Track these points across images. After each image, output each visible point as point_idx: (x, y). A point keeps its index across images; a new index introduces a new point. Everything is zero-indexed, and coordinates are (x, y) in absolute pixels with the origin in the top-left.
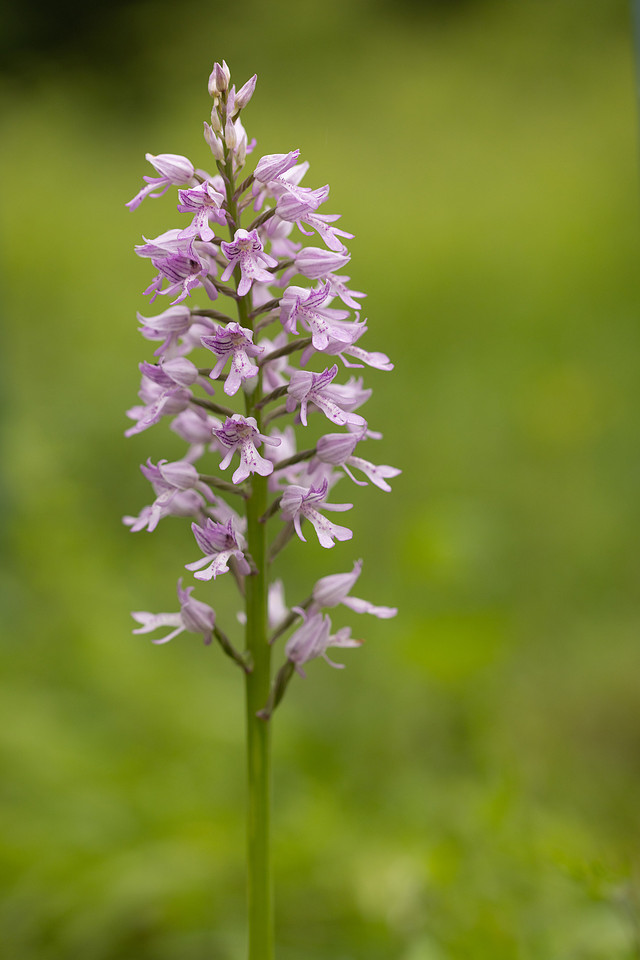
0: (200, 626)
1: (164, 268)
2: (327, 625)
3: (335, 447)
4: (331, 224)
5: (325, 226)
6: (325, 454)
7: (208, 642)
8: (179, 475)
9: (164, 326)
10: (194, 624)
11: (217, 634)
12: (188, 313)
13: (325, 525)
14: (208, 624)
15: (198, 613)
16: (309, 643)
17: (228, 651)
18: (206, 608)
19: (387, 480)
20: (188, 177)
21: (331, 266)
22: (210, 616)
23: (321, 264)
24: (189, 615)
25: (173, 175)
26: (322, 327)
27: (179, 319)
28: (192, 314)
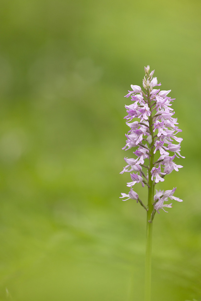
0: (134, 198)
1: (129, 113)
2: (163, 201)
3: (167, 159)
4: (169, 106)
5: (167, 107)
6: (165, 160)
7: (137, 202)
8: (130, 162)
9: (132, 126)
10: (132, 197)
11: (139, 200)
12: (138, 123)
13: (158, 177)
14: (136, 198)
15: (133, 195)
16: (159, 205)
17: (142, 204)
18: (136, 194)
19: (178, 168)
20: (139, 91)
21: (169, 116)
22: (137, 196)
23: (166, 116)
24: (131, 195)
25: (136, 91)
26: (161, 131)
27: (135, 125)
28: (139, 124)
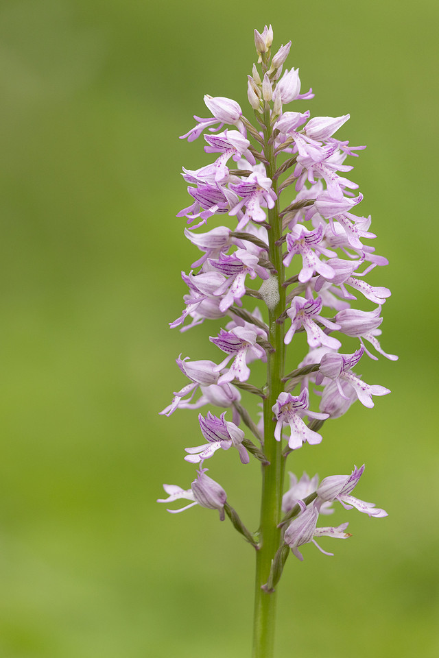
0: (209, 503)
1: (196, 196)
2: (316, 516)
3: (331, 364)
4: (340, 174)
5: (334, 175)
6: (324, 368)
7: (222, 518)
8: (199, 372)
9: (206, 243)
10: (204, 500)
11: (227, 511)
12: (227, 234)
13: (300, 429)
14: (217, 502)
15: (208, 491)
16: (299, 530)
18: (218, 487)
19: (373, 397)
20: (234, 119)
21: (340, 209)
22: (221, 495)
23: (331, 207)
24: (199, 491)
25: (221, 116)
26: (312, 262)
27: (218, 238)
28: (231, 235)
